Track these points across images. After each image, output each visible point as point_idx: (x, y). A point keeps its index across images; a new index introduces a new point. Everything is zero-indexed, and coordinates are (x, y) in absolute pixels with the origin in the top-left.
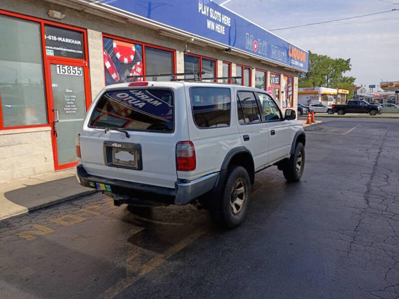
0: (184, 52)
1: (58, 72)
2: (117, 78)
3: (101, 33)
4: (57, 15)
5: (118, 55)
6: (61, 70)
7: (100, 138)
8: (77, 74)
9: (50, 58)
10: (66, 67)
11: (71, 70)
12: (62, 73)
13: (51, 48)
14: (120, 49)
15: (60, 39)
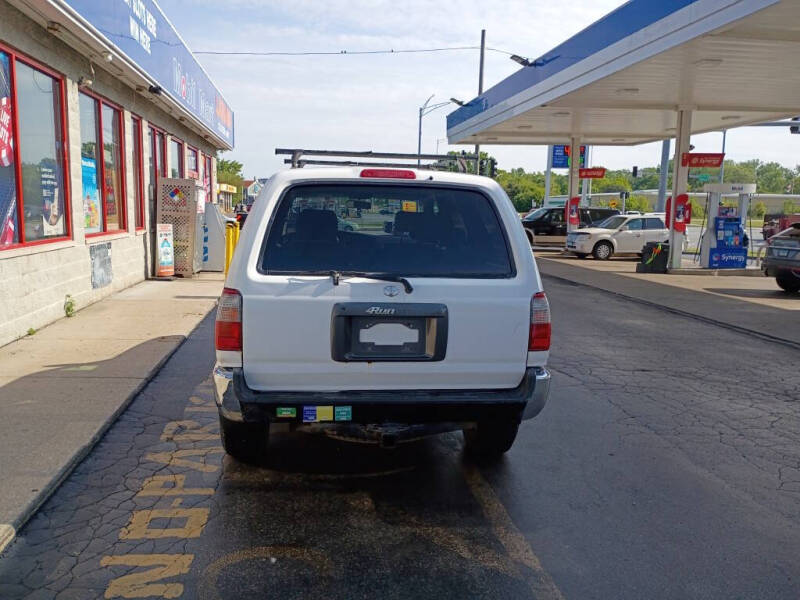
0: (79, 83)
7: (321, 298)
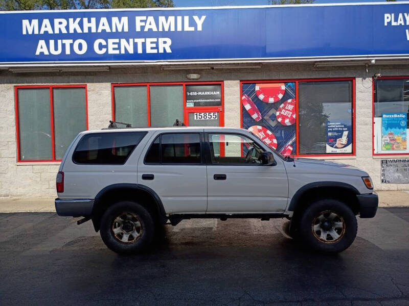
0: (373, 77)
1: (195, 119)
2: (258, 118)
3: (239, 81)
4: (194, 76)
5: (261, 97)
6: (198, 117)
8: (212, 118)
9: (190, 109)
10: (202, 114)
11: (207, 115)
12: (198, 119)
13: (192, 101)
14: (263, 91)
15: (199, 93)
